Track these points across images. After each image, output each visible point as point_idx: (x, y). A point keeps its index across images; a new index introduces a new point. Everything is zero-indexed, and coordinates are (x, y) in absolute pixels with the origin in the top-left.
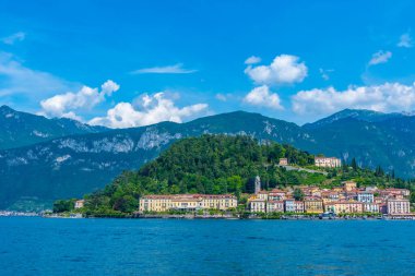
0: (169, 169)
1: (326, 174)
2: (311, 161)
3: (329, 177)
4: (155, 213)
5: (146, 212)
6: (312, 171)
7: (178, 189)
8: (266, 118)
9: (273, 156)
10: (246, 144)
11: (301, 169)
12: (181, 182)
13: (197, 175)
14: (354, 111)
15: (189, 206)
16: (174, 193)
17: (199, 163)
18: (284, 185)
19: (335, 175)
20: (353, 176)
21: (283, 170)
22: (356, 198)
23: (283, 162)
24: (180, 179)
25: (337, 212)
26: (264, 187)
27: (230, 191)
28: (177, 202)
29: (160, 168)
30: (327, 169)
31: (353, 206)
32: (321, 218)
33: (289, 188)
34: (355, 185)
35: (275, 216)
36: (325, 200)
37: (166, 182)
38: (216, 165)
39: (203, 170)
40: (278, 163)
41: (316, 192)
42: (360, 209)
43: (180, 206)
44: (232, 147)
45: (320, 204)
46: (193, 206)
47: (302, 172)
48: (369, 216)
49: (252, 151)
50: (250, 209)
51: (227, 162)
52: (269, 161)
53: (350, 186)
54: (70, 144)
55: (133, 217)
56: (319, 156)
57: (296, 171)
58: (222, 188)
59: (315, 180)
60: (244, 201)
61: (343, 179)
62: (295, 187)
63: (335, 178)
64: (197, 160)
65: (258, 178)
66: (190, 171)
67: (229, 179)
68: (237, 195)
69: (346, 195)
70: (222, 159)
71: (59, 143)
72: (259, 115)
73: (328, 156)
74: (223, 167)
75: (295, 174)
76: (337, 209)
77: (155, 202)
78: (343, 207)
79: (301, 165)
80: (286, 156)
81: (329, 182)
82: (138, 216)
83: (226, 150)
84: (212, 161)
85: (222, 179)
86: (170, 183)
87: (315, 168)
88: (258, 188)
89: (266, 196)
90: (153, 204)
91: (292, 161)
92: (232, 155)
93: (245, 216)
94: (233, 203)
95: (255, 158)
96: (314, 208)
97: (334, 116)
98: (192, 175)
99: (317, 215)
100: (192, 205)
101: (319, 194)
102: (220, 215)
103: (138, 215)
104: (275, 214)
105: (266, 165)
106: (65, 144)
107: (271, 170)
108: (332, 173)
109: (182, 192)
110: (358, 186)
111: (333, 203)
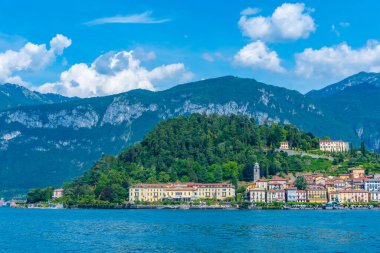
0: (156, 154)
1: (331, 159)
2: (316, 145)
3: (335, 163)
4: (146, 203)
5: (138, 202)
6: (317, 156)
7: (167, 177)
8: (262, 85)
9: (273, 139)
10: (242, 126)
11: (304, 154)
12: (170, 169)
13: (188, 161)
14: (372, 74)
15: (183, 196)
16: (164, 181)
17: (191, 147)
18: (286, 172)
19: (341, 161)
20: (361, 162)
21: (284, 155)
22: (363, 187)
23: (284, 146)
24: (169, 165)
25: (342, 202)
26: (263, 174)
27: (225, 178)
28: (170, 191)
29: (145, 152)
30: (333, 154)
31: (359, 195)
32: (324, 208)
33: (290, 175)
34: (363, 171)
35: (276, 206)
36: (330, 189)
37: (154, 168)
38: (209, 150)
39: (195, 155)
40: (278, 147)
41: (320, 180)
42: (366, 198)
43: (174, 196)
44: (226, 129)
45: (324, 193)
46: (187, 196)
47: (304, 157)
48: (375, 206)
49: (250, 134)
50: (249, 198)
51: (221, 146)
52: (268, 145)
53: (358, 173)
54: (19, 118)
55: (124, 208)
56: (324, 139)
57: (298, 157)
58: (217, 175)
59: (320, 166)
60: (243, 190)
61: (350, 164)
62: (298, 174)
63: (341, 164)
64: (187, 144)
65: (257, 165)
66: (180, 156)
67: (225, 165)
68: (234, 183)
69: (352, 183)
70: (216, 142)
71: (5, 117)
72: (253, 80)
73: (334, 139)
74: (216, 152)
75: (297, 159)
76: (342, 198)
77: (145, 191)
78: (348, 196)
79: (304, 149)
80: (288, 139)
81: (334, 168)
82: (129, 207)
83: (221, 133)
84: (205, 144)
85: (216, 166)
86: (158, 170)
87: (320, 153)
88: (257, 175)
89: (265, 184)
90: (144, 194)
91: (294, 145)
92: (226, 138)
93: (245, 206)
94: (231, 192)
95: (252, 142)
96: (317, 197)
97: (346, 81)
98: (183, 161)
99: (320, 205)
100: (186, 194)
101: (323, 182)
102: (217, 206)
103: (129, 205)
104: (276, 204)
105: (266, 149)
106: (13, 118)
107: (271, 155)
108: (339, 158)
109: (172, 180)
110: (366, 173)
111: (337, 192)
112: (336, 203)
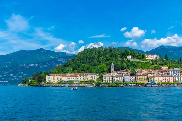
1: (151, 63)
2: (144, 57)
3: (153, 64)
6: (144, 62)
9: (124, 55)
11: (138, 61)
18: (129, 69)
19: (156, 63)
20: (165, 64)
21: (128, 61)
22: (169, 74)
23: (129, 57)
25: (157, 82)
30: (152, 60)
31: (167, 78)
34: (167, 68)
36: (149, 75)
42: (171, 80)
45: (146, 77)
46: (72, 80)
49: (114, 53)
52: (121, 57)
53: (165, 68)
57: (135, 62)
59: (146, 66)
61: (160, 65)
63: (156, 65)
69: (162, 72)
74: (99, 61)
76: (157, 80)
78: (160, 79)
79: (138, 59)
80: (131, 55)
81: (153, 67)
87: (146, 60)
88: (113, 69)
90: (53, 79)
91: (133, 57)
92: (103, 55)
95: (115, 56)
96: (142, 79)
101: (146, 72)
107: (123, 61)
110: (169, 68)
111: (154, 77)
112: (153, 83)
